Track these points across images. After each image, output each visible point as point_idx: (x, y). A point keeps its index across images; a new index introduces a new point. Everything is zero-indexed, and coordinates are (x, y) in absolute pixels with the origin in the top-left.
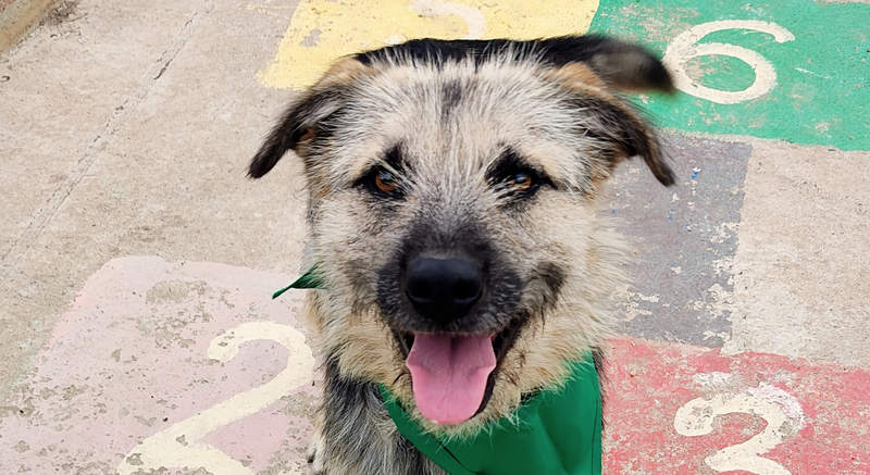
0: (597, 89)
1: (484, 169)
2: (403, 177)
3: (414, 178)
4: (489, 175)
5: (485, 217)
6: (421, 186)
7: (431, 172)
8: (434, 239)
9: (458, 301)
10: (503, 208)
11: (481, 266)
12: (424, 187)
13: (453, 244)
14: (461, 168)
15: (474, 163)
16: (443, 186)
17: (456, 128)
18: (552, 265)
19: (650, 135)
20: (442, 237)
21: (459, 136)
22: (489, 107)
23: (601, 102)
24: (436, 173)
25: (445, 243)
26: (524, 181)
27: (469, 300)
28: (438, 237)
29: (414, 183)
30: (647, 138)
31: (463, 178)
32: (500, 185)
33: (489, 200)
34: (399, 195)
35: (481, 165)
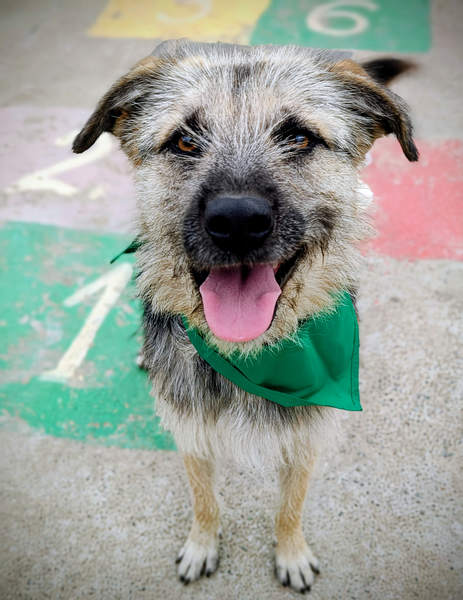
0: (363, 78)
1: (271, 129)
2: (200, 137)
3: (210, 137)
4: (274, 134)
5: (271, 167)
6: (216, 144)
7: (224, 132)
8: (230, 183)
9: (253, 234)
10: (286, 161)
11: (271, 204)
12: (219, 144)
13: (246, 187)
14: (250, 128)
15: (261, 124)
16: (235, 143)
17: (245, 97)
18: (327, 209)
19: (404, 119)
20: (236, 181)
21: (248, 103)
22: (273, 82)
23: (367, 88)
24: (229, 133)
25: (238, 185)
26: (304, 140)
27: (262, 234)
28: (233, 181)
29: (209, 141)
30: (401, 121)
31: (252, 136)
32: (284, 142)
33: (275, 154)
34: (197, 152)
35: (267, 127)
